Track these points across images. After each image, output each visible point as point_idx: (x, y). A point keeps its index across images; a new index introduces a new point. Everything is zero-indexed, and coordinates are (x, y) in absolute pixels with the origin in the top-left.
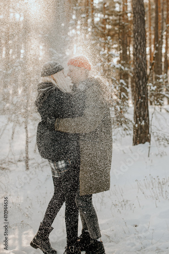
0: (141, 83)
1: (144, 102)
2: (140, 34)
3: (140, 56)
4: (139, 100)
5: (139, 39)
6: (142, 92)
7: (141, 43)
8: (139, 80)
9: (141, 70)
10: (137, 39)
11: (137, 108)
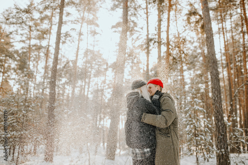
0: (220, 124)
1: (223, 138)
2: (216, 90)
3: (218, 105)
4: (219, 137)
5: (216, 93)
6: (221, 130)
7: (217, 96)
8: (218, 122)
9: (219, 115)
10: (215, 93)
11: (218, 142)
